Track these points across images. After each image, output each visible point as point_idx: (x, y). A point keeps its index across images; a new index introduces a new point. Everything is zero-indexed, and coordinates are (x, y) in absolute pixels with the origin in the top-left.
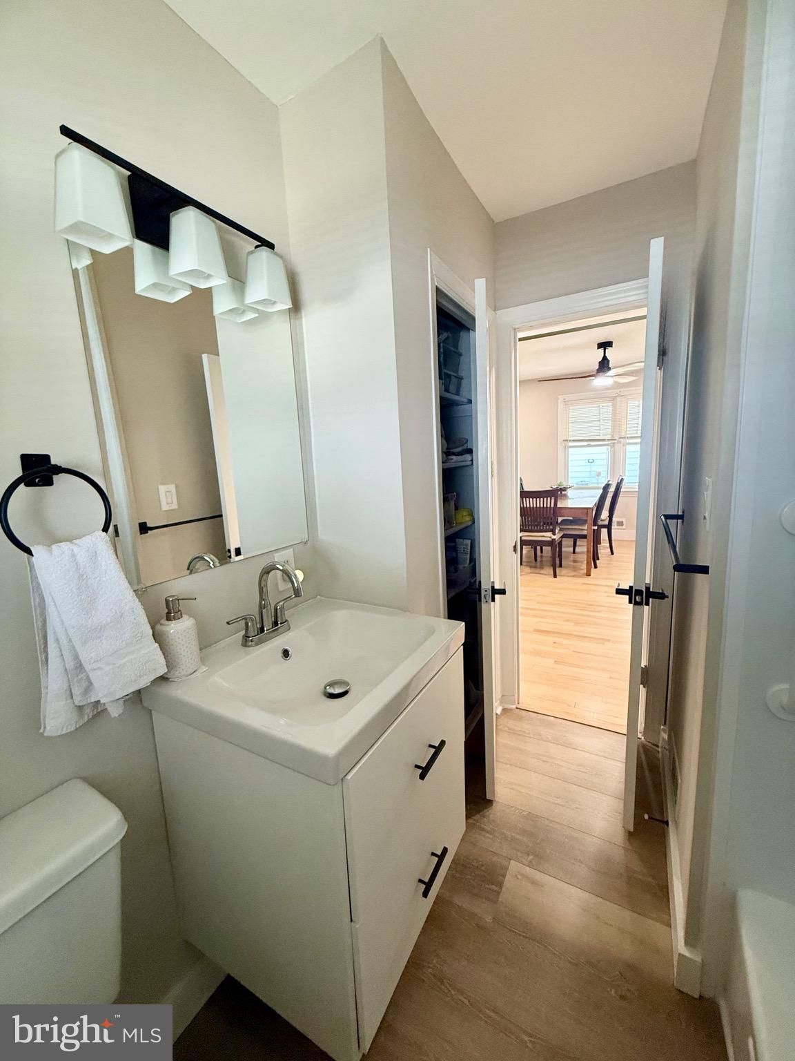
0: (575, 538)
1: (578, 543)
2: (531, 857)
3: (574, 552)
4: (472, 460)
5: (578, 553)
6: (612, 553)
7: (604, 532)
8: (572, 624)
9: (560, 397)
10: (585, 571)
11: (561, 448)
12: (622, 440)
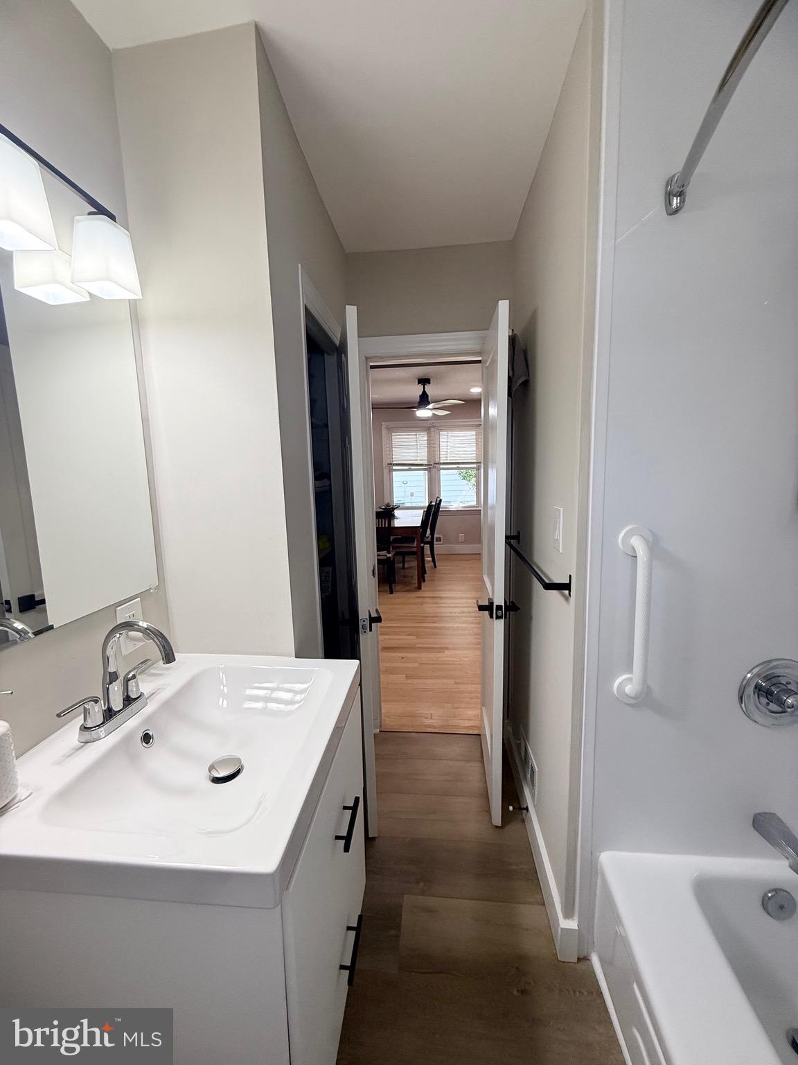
0: (404, 554)
1: (406, 559)
2: (422, 884)
3: (403, 568)
4: (330, 485)
5: (407, 569)
6: (435, 567)
7: (427, 547)
8: (414, 637)
9: (383, 423)
10: (417, 585)
11: (386, 471)
12: (436, 465)
